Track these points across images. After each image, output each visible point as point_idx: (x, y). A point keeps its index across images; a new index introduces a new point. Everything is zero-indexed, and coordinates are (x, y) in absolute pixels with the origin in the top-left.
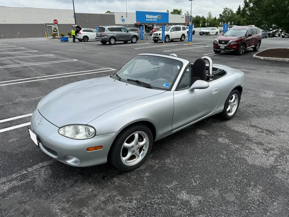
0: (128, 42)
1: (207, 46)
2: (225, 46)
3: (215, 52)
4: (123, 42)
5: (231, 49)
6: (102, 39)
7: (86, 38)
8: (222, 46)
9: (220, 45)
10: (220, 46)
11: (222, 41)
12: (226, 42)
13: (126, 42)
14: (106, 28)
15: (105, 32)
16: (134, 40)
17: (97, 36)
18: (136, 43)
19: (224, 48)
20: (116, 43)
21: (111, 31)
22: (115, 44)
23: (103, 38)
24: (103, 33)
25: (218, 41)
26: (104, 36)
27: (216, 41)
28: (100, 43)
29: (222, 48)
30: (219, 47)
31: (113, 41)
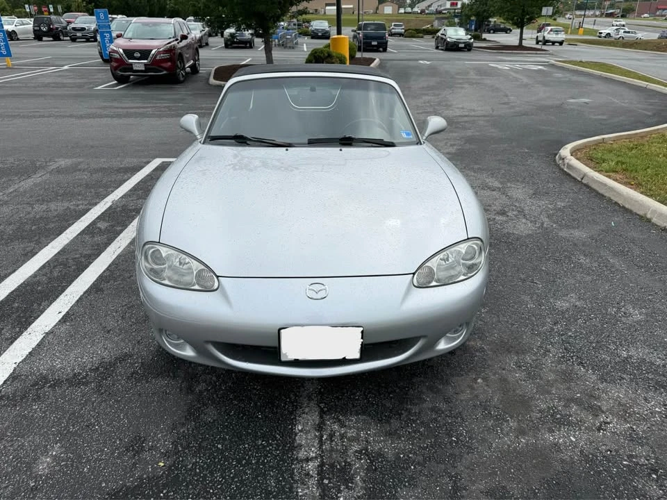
1: (66, 67)
2: (145, 65)
3: (116, 79)
5: (162, 69)
8: (138, 65)
9: (130, 61)
10: (131, 64)
11: (135, 51)
12: (145, 53)
19: (144, 69)
25: (121, 51)
27: (117, 52)
29: (138, 69)
30: (129, 68)
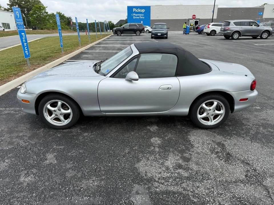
0: (258, 38)
4: (251, 37)
6: (224, 33)
7: (213, 32)
13: (255, 37)
14: (232, 22)
15: (230, 26)
16: (265, 35)
17: (221, 31)
18: (266, 38)
20: (240, 38)
21: (236, 26)
22: (238, 39)
23: (226, 32)
24: (227, 28)
26: (227, 30)
28: (223, 37)
31: (236, 36)
